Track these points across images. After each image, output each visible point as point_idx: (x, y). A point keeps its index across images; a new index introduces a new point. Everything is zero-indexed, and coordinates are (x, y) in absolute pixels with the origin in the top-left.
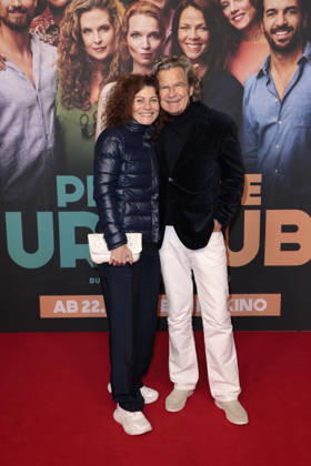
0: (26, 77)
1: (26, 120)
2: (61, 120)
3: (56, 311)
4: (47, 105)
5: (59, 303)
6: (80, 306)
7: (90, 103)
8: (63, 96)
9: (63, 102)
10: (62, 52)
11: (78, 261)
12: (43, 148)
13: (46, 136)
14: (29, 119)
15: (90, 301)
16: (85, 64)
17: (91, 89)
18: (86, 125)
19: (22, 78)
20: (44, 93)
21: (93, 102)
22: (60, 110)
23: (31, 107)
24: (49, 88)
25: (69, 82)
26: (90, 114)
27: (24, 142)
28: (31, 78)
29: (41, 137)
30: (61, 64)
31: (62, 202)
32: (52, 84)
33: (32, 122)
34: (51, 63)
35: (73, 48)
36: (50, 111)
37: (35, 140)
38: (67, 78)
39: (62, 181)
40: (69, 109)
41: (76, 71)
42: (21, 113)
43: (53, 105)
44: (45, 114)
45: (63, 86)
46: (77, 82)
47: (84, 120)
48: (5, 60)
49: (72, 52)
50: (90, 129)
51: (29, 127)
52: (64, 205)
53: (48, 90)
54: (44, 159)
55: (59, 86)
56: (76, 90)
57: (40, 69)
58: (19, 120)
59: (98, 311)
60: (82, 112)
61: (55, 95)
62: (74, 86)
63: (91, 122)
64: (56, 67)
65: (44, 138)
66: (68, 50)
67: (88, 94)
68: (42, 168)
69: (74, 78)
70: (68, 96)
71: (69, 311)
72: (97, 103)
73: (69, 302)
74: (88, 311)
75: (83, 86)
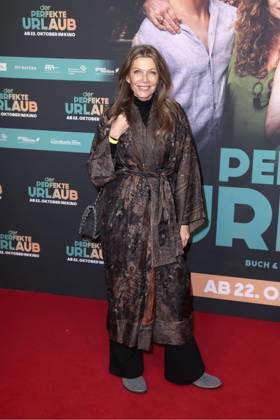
0: (200, 41)
1: (196, 86)
2: (232, 88)
3: (206, 291)
4: (219, 71)
5: (211, 282)
6: (233, 289)
7: (266, 70)
8: (237, 62)
9: (236, 69)
10: (242, 12)
11: (234, 240)
12: (209, 117)
13: (215, 105)
14: (199, 86)
15: (244, 285)
16: (266, 26)
17: (269, 54)
18: (259, 94)
19: (196, 42)
20: (217, 58)
21: (269, 69)
22: (233, 78)
23: (202, 74)
24: (223, 53)
25: (245, 46)
26: (265, 82)
27: (190, 111)
28: (206, 42)
29: (208, 106)
30: (240, 27)
31: (224, 177)
32: (227, 49)
33: (200, 89)
34: (228, 25)
35: (255, 8)
36: (221, 78)
37: (203, 109)
38: (243, 42)
39: (226, 154)
40: (242, 76)
41: (255, 35)
42: (191, 79)
43: (226, 72)
44: (216, 81)
45: (239, 51)
46: (255, 46)
47: (257, 89)
48: (180, 22)
49: (253, 13)
50: (263, 99)
51: (197, 95)
52: (226, 180)
53: (223, 54)
54: (210, 129)
55: (235, 50)
56: (253, 55)
57: (216, 31)
58: (188, 87)
59: (252, 296)
60: (257, 80)
61: (229, 60)
62: (251, 50)
63: (265, 92)
64: (233, 30)
65: (211, 108)
66: (248, 10)
67: (266, 60)
68: (207, 139)
69: (252, 42)
70: (243, 62)
71: (221, 292)
72: (274, 69)
73: (221, 283)
74: (241, 295)
75: (261, 50)
